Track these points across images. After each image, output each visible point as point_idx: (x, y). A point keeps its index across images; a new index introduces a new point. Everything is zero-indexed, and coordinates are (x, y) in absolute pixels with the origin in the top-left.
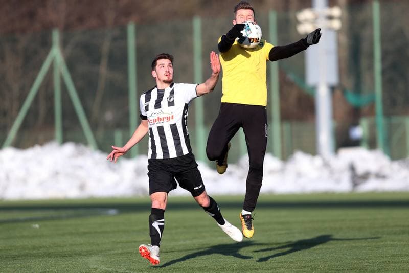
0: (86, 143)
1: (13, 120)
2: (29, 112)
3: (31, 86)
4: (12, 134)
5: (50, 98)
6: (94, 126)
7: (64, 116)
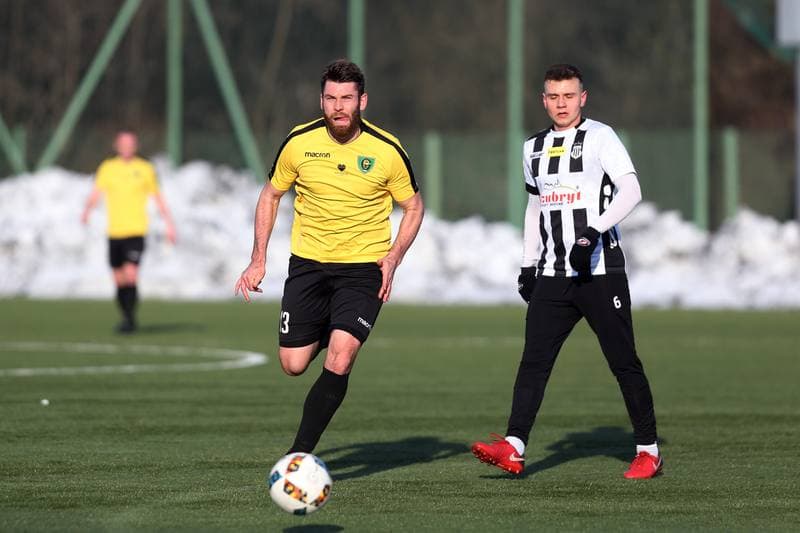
0: (239, 165)
1: (66, 99)
2: (103, 81)
5: (156, 50)
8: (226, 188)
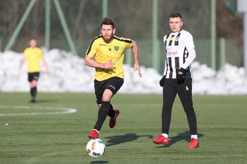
0: (68, 50)
1: (14, 29)
2: (25, 24)
3: (28, 4)
4: (12, 41)
5: (42, 14)
6: (76, 37)
7: (52, 28)
8: (64, 57)
